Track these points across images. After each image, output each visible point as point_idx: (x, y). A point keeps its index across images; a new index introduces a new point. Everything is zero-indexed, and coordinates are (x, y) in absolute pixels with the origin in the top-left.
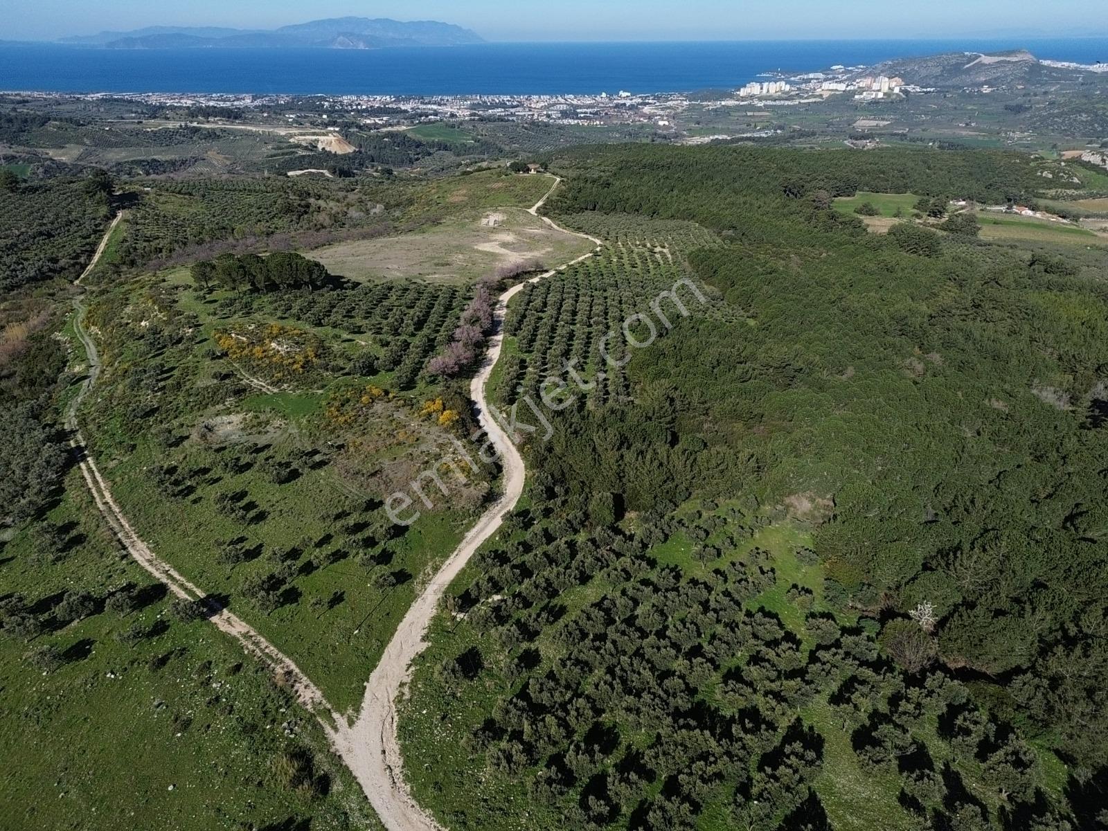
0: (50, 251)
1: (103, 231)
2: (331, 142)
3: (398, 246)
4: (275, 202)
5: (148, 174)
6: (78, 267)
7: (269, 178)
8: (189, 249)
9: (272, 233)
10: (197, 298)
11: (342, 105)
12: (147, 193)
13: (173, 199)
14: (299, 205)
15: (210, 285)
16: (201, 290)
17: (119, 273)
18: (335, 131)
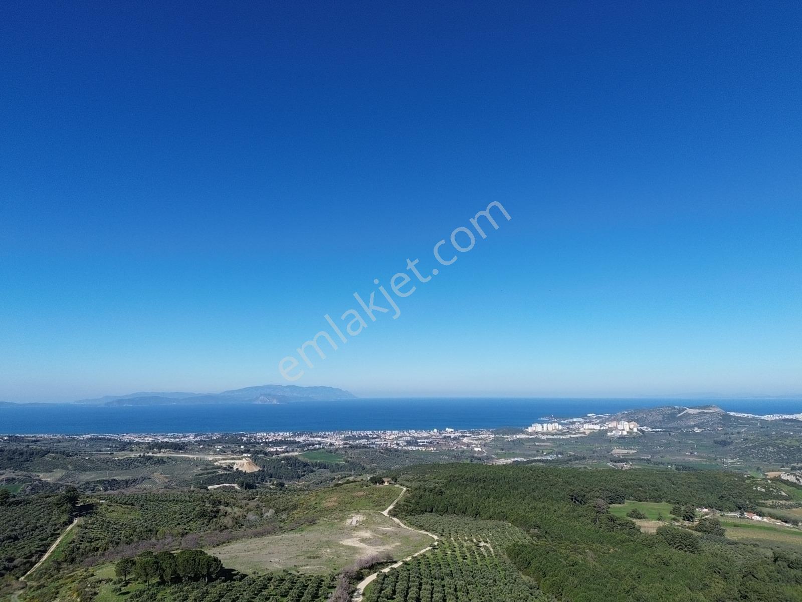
0: (11, 551)
1: (59, 534)
2: (244, 465)
3: (281, 542)
4: (194, 509)
5: (106, 490)
6: (28, 565)
7: (193, 491)
8: (119, 548)
9: (187, 533)
10: (115, 590)
11: (255, 439)
12: (101, 505)
13: (119, 508)
14: (211, 511)
15: (127, 579)
16: (120, 582)
17: (58, 569)
18: (248, 457)
